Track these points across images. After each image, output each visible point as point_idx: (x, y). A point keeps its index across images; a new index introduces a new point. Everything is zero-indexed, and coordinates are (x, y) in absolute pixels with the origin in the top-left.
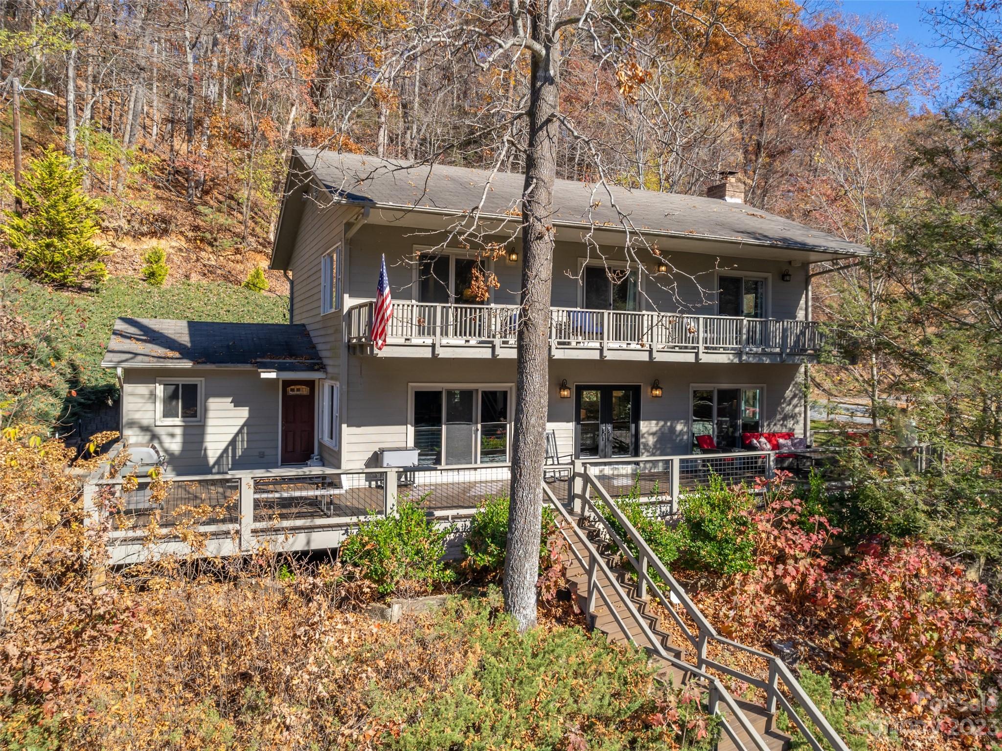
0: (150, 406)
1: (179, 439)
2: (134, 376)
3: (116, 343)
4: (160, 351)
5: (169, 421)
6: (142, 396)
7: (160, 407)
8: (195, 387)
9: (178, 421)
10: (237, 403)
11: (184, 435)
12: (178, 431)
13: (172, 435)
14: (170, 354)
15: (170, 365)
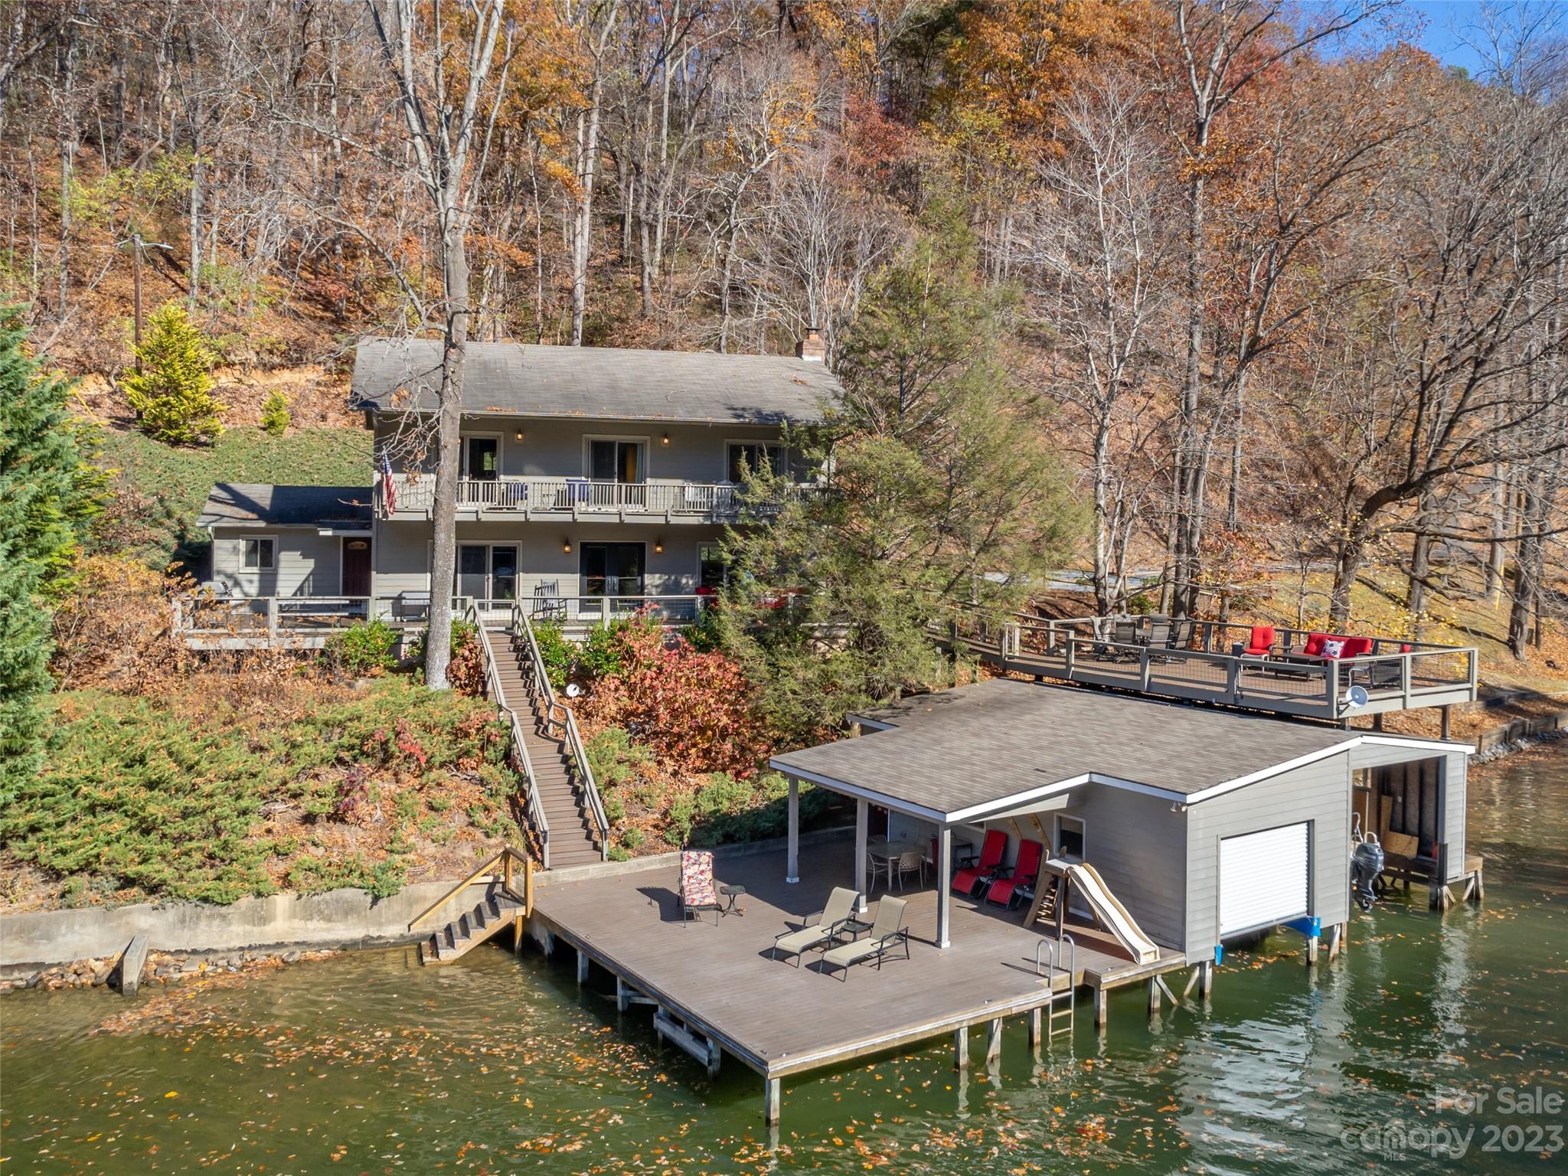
0: (233, 558)
1: (256, 584)
2: (222, 533)
3: (210, 507)
4: (244, 513)
5: (249, 570)
6: (227, 550)
7: (242, 559)
8: (271, 542)
9: (255, 570)
10: (305, 556)
11: (261, 581)
12: (256, 578)
13: (251, 582)
14: (251, 516)
15: (249, 524)
